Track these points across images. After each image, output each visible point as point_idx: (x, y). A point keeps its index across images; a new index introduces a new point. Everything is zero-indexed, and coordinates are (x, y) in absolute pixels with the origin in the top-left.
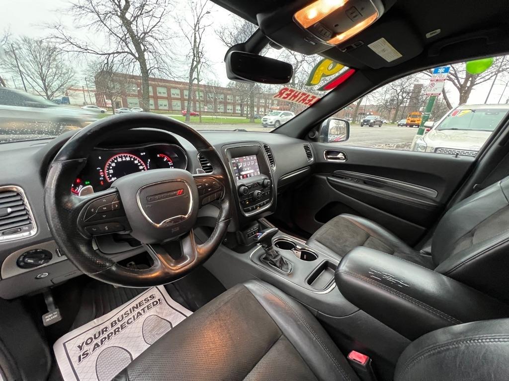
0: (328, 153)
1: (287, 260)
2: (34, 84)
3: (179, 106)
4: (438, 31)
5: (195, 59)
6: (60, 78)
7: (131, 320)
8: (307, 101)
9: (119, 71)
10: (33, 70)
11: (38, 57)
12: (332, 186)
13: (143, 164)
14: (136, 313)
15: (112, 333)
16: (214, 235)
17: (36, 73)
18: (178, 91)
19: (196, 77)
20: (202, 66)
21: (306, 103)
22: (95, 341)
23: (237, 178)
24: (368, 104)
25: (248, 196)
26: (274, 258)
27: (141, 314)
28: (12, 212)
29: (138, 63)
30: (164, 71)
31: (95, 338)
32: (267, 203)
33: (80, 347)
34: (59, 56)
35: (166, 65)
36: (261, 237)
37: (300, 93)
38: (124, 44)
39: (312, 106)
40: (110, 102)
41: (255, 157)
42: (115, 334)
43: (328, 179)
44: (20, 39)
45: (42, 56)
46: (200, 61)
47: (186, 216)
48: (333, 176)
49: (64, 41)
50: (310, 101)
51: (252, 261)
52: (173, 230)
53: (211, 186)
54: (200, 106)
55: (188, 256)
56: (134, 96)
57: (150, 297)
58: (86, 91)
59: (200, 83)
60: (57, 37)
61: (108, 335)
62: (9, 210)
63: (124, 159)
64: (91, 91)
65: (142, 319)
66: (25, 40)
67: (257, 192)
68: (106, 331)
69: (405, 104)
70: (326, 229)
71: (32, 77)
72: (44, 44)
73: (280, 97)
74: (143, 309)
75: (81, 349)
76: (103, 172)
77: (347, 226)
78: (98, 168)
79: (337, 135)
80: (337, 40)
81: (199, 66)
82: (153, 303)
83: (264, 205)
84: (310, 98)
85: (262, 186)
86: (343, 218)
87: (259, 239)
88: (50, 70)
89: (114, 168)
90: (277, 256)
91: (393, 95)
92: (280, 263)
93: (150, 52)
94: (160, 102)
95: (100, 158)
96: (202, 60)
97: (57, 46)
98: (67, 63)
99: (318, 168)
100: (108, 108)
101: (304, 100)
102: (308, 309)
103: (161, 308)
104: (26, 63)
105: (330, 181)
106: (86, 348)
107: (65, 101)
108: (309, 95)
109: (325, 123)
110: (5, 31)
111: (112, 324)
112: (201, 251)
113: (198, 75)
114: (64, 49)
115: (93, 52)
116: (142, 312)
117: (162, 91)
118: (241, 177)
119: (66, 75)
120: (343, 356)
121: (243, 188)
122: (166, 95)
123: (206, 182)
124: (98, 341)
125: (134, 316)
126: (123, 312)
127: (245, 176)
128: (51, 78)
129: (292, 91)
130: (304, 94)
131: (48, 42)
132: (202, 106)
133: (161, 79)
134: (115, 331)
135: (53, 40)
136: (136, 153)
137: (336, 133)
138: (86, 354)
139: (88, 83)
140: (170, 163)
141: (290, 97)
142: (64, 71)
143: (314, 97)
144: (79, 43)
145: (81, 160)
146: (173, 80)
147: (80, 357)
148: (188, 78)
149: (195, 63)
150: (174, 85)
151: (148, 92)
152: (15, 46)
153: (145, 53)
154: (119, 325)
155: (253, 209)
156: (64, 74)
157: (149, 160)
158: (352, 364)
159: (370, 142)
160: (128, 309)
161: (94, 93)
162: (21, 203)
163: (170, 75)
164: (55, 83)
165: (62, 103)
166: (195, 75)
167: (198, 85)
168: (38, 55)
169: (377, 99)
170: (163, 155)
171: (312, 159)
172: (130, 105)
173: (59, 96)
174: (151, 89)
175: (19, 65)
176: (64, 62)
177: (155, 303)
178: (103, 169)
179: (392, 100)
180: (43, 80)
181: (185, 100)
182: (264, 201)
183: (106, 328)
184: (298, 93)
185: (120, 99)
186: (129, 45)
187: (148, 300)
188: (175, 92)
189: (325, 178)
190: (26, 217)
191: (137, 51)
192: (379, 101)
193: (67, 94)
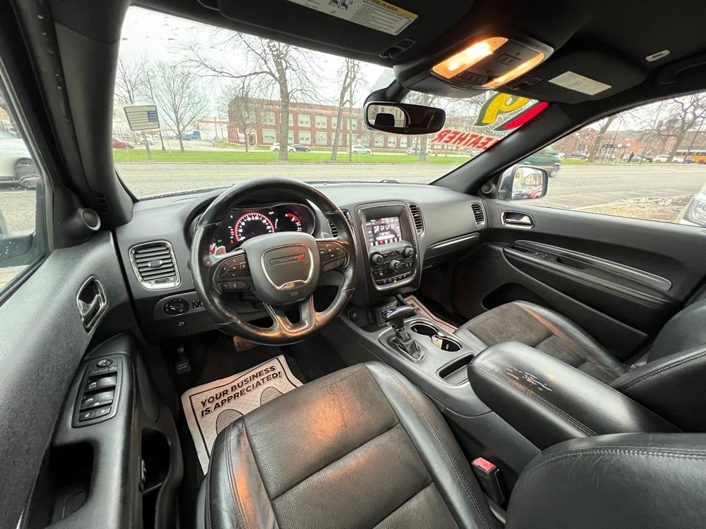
0: (508, 215)
1: (420, 346)
2: (167, 117)
3: (324, 140)
4: (666, 53)
5: (349, 75)
6: (192, 109)
7: (250, 388)
8: (479, 145)
9: (256, 96)
10: (166, 101)
11: (172, 86)
12: (509, 261)
13: (271, 224)
14: (256, 381)
15: (232, 397)
16: (334, 304)
17: (169, 104)
18: (324, 119)
19: (349, 99)
20: (358, 83)
21: (479, 147)
22: (217, 401)
23: (372, 244)
24: (622, 129)
25: (383, 266)
26: (405, 342)
27: (260, 384)
28: (163, 264)
29: (277, 85)
30: (309, 93)
31: (217, 398)
32: (407, 276)
33: (204, 404)
34: (193, 83)
35: (311, 85)
36: (391, 315)
37: (468, 135)
38: (263, 62)
39: (488, 150)
40: (243, 135)
41: (397, 220)
42: (235, 398)
43: (504, 251)
44: (155, 65)
45: (175, 83)
46: (355, 77)
47: (306, 282)
48: (513, 248)
49: (199, 64)
50: (484, 144)
51: (380, 341)
52: (292, 294)
53: (334, 252)
54: (351, 138)
55: (306, 321)
56: (271, 127)
57: (271, 368)
58: (218, 122)
59: (353, 107)
60: (192, 60)
61: (228, 398)
62: (161, 262)
63: (253, 219)
64: (224, 123)
65: (261, 389)
66: (159, 66)
67: (394, 262)
68: (226, 393)
69: (698, 128)
70: (488, 318)
71: (165, 108)
72: (179, 70)
73: (439, 141)
74: (263, 380)
75: (204, 405)
76: (234, 230)
77: (519, 318)
78: (230, 227)
79: (535, 186)
80: (497, 83)
81: (353, 84)
82: (273, 375)
83: (403, 278)
84: (483, 140)
85: (403, 255)
86: (517, 306)
87: (388, 317)
88: (183, 100)
89: (243, 228)
90: (407, 340)
91: (674, 112)
92: (411, 348)
93: (293, 70)
94: (302, 134)
95: (232, 217)
96: (358, 76)
97: (192, 70)
98: (200, 90)
99: (491, 235)
100: (241, 143)
101: (475, 143)
102: (434, 403)
103: (280, 382)
104: (160, 93)
105: (508, 255)
106: (208, 405)
107: (196, 136)
108: (482, 137)
109: (507, 173)
110: (142, 59)
111: (232, 388)
112: (319, 319)
113: (351, 97)
114: (199, 74)
115: (228, 75)
116: (261, 382)
117: (304, 120)
118: (377, 243)
119: (199, 105)
120: (467, 461)
121: (377, 256)
122: (308, 126)
123: (329, 247)
124: (219, 401)
125: (253, 385)
126: (243, 379)
127: (382, 242)
128: (184, 109)
129: (456, 133)
130: (473, 136)
131: (183, 67)
132: (353, 138)
133: (304, 104)
134: (234, 395)
135: (188, 64)
136: (265, 213)
137: (534, 183)
138: (208, 411)
139: (220, 112)
140: (297, 223)
141: (454, 140)
142: (197, 100)
143: (489, 139)
144: (214, 65)
145: (217, 224)
146: (318, 104)
147: (203, 412)
148: (338, 101)
149: (349, 80)
150: (319, 111)
151: (287, 122)
152: (151, 74)
153: (287, 71)
154: (238, 390)
155: (388, 282)
156: (197, 104)
157: (277, 220)
158: (475, 471)
159: (615, 193)
160: (248, 376)
161: (226, 125)
162: (169, 256)
163: (315, 98)
164: (187, 115)
165: (193, 138)
166: (347, 97)
167: (350, 109)
168: (172, 82)
169: (639, 121)
170: (291, 215)
171: (483, 223)
172: (266, 138)
173: (190, 130)
174: (291, 117)
175: (154, 95)
176: (197, 89)
177: (275, 375)
178: (234, 228)
179: (674, 121)
180: (176, 112)
181: (333, 131)
182: (404, 275)
183: (227, 391)
184: (465, 135)
185: (254, 133)
186: (269, 62)
187: (268, 371)
188: (321, 121)
189: (501, 249)
190: (172, 270)
191: (278, 70)
192: (645, 124)
193: (198, 128)
